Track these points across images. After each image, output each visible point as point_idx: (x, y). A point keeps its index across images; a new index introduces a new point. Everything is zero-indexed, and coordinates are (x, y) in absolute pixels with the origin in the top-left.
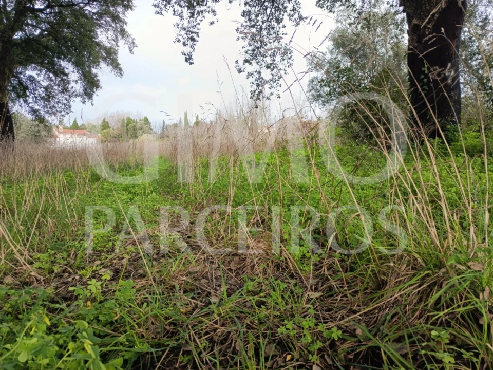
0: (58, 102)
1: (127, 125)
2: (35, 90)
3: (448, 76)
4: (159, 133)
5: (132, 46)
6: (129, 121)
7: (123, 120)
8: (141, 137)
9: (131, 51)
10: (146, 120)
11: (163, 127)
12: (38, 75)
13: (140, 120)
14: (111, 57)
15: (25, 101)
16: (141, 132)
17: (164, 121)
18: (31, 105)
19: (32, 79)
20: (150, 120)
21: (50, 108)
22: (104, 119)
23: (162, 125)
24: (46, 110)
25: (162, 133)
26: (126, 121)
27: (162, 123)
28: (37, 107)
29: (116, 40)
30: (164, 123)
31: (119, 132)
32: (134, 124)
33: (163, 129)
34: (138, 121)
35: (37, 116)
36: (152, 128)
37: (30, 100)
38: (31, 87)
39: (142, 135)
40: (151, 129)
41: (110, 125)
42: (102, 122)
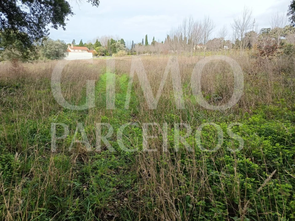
1: (111, 44)
6: (113, 41)
7: (109, 40)
8: (118, 52)
10: (122, 40)
11: (132, 45)
13: (119, 41)
16: (118, 49)
22: (97, 40)
23: (131, 44)
25: (131, 49)
26: (110, 42)
27: (132, 42)
30: (133, 42)
31: (106, 49)
32: (115, 43)
33: (132, 47)
34: (117, 41)
36: (126, 46)
41: (101, 44)
42: (96, 42)
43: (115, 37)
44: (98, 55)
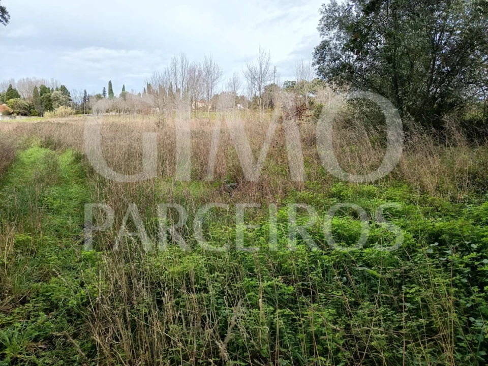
1: (41, 94)
4: (80, 104)
6: (44, 90)
7: (36, 88)
8: (57, 109)
10: (64, 89)
11: (85, 97)
13: (57, 89)
16: (57, 104)
17: (85, 91)
20: (69, 89)
22: (11, 86)
23: (83, 95)
25: (83, 105)
26: (39, 90)
27: (83, 93)
30: (86, 93)
31: (31, 102)
32: (49, 94)
33: (85, 100)
36: (72, 98)
39: (58, 107)
40: (71, 100)
41: (20, 94)
42: (8, 90)
43: (50, 82)
44: (13, 113)
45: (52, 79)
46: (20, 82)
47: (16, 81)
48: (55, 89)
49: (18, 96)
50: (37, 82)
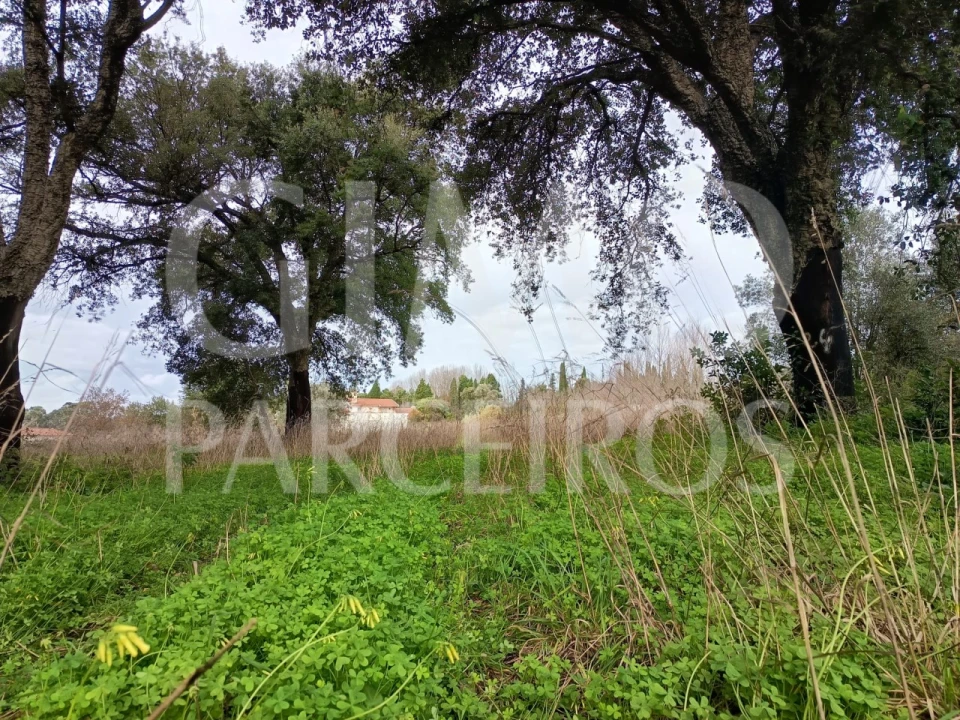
0: (366, 364)
1: (461, 390)
2: (338, 350)
3: (824, 344)
4: (514, 402)
5: (468, 280)
6: (465, 382)
7: (454, 380)
8: (480, 410)
9: (466, 288)
10: (491, 380)
11: (521, 390)
12: (341, 327)
13: (483, 381)
14: (436, 296)
15: (325, 366)
16: (482, 402)
17: (523, 381)
18: (330, 371)
19: (337, 337)
20: (499, 379)
21: (354, 373)
22: (422, 381)
23: (519, 388)
24: (349, 376)
26: (458, 383)
27: (520, 383)
28: (338, 374)
29: (445, 274)
30: (524, 384)
31: (445, 402)
32: (471, 388)
33: (521, 396)
35: (336, 385)
36: (502, 393)
37: (331, 364)
38: (334, 346)
40: (500, 397)
41: (432, 391)
42: (419, 386)
43: (473, 369)
44: (423, 419)
45: (476, 367)
46: (433, 374)
47: (428, 373)
48: (478, 381)
49: (430, 394)
50: (454, 371)
